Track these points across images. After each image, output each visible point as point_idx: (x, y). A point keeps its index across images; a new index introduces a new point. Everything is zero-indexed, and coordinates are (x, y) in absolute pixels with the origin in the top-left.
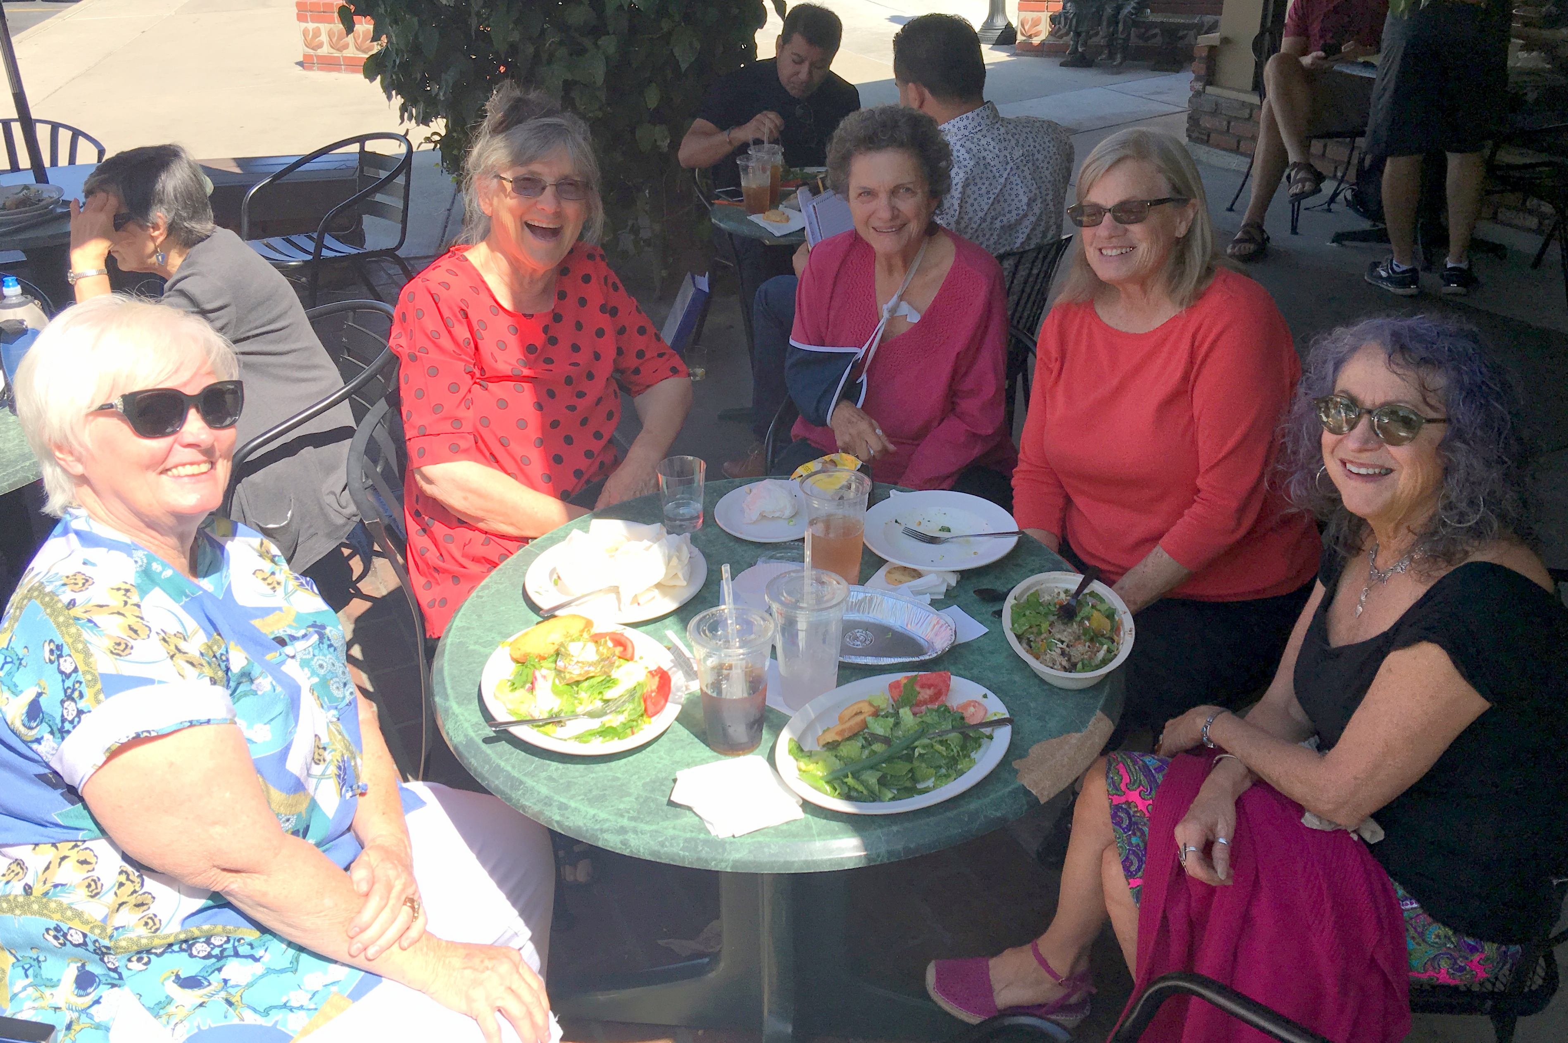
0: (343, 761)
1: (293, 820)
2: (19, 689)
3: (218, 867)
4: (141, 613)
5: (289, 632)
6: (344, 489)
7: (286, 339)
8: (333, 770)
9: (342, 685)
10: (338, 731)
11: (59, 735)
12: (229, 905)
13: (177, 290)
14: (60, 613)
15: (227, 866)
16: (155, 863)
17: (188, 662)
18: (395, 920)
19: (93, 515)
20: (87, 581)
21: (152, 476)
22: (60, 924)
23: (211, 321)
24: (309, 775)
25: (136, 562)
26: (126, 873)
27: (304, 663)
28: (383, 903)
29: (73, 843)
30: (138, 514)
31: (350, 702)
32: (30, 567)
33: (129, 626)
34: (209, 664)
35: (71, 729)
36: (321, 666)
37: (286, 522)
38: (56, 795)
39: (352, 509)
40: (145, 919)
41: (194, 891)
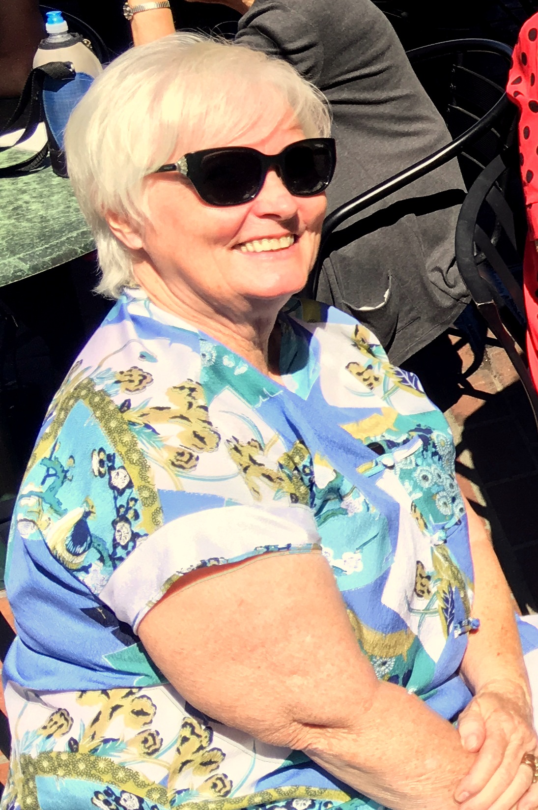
0: (451, 592)
1: (391, 663)
2: (63, 507)
3: (299, 722)
4: (207, 416)
5: (388, 438)
6: (451, 265)
7: (383, 85)
8: (439, 604)
9: (450, 500)
10: (444, 556)
11: (110, 563)
12: (312, 765)
13: (253, 27)
14: (112, 417)
15: (310, 720)
16: (223, 716)
17: (264, 475)
18: (512, 781)
19: (153, 298)
20: (145, 377)
21: (222, 252)
22: (112, 787)
23: (293, 63)
24: (410, 610)
25: (204, 355)
26: (191, 725)
27: (406, 475)
28: (496, 762)
29: (128, 690)
30: (206, 297)
31: (459, 521)
32: (78, 359)
33: (194, 432)
34: (290, 478)
35: (124, 556)
36: (425, 478)
37: (383, 303)
38: (106, 634)
39: (461, 288)
40: (213, 780)
41: (271, 750)
